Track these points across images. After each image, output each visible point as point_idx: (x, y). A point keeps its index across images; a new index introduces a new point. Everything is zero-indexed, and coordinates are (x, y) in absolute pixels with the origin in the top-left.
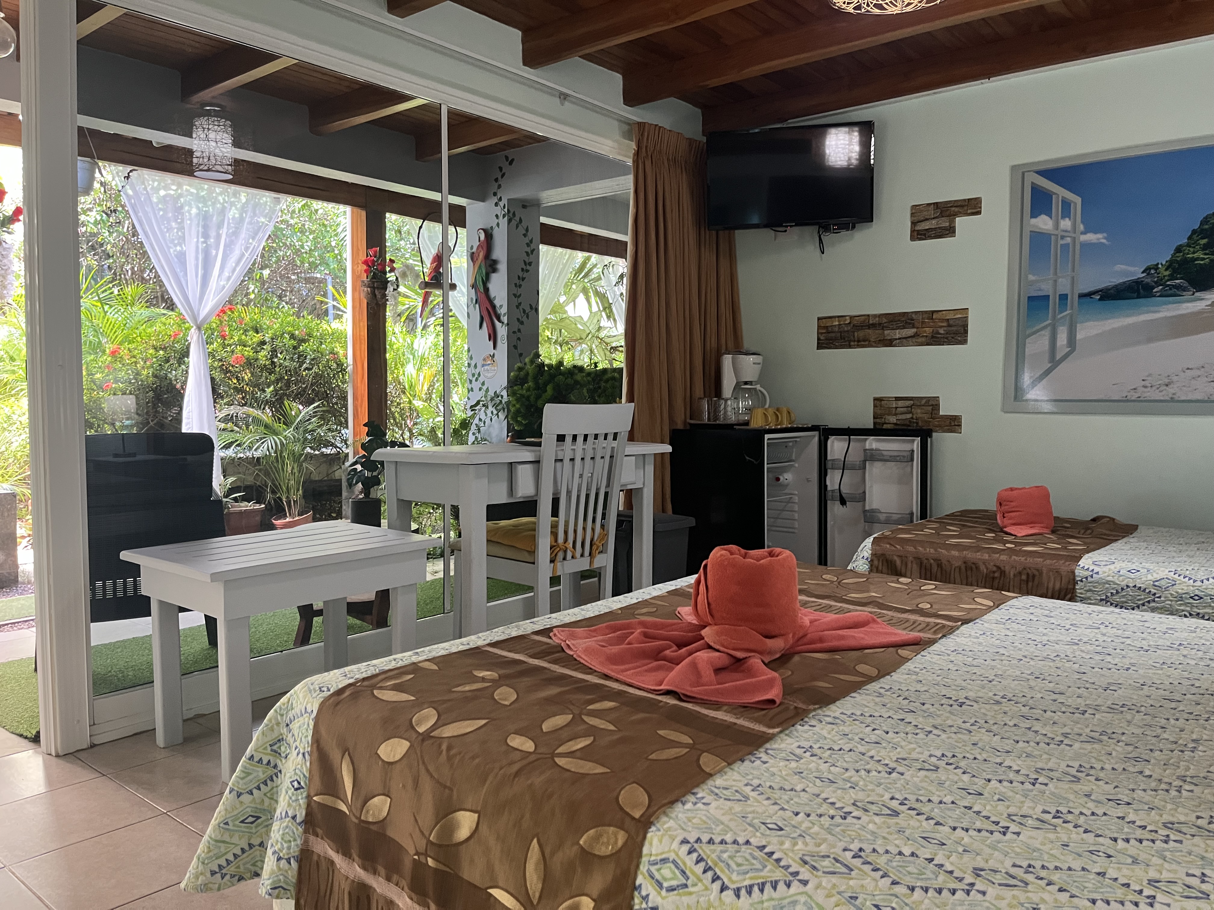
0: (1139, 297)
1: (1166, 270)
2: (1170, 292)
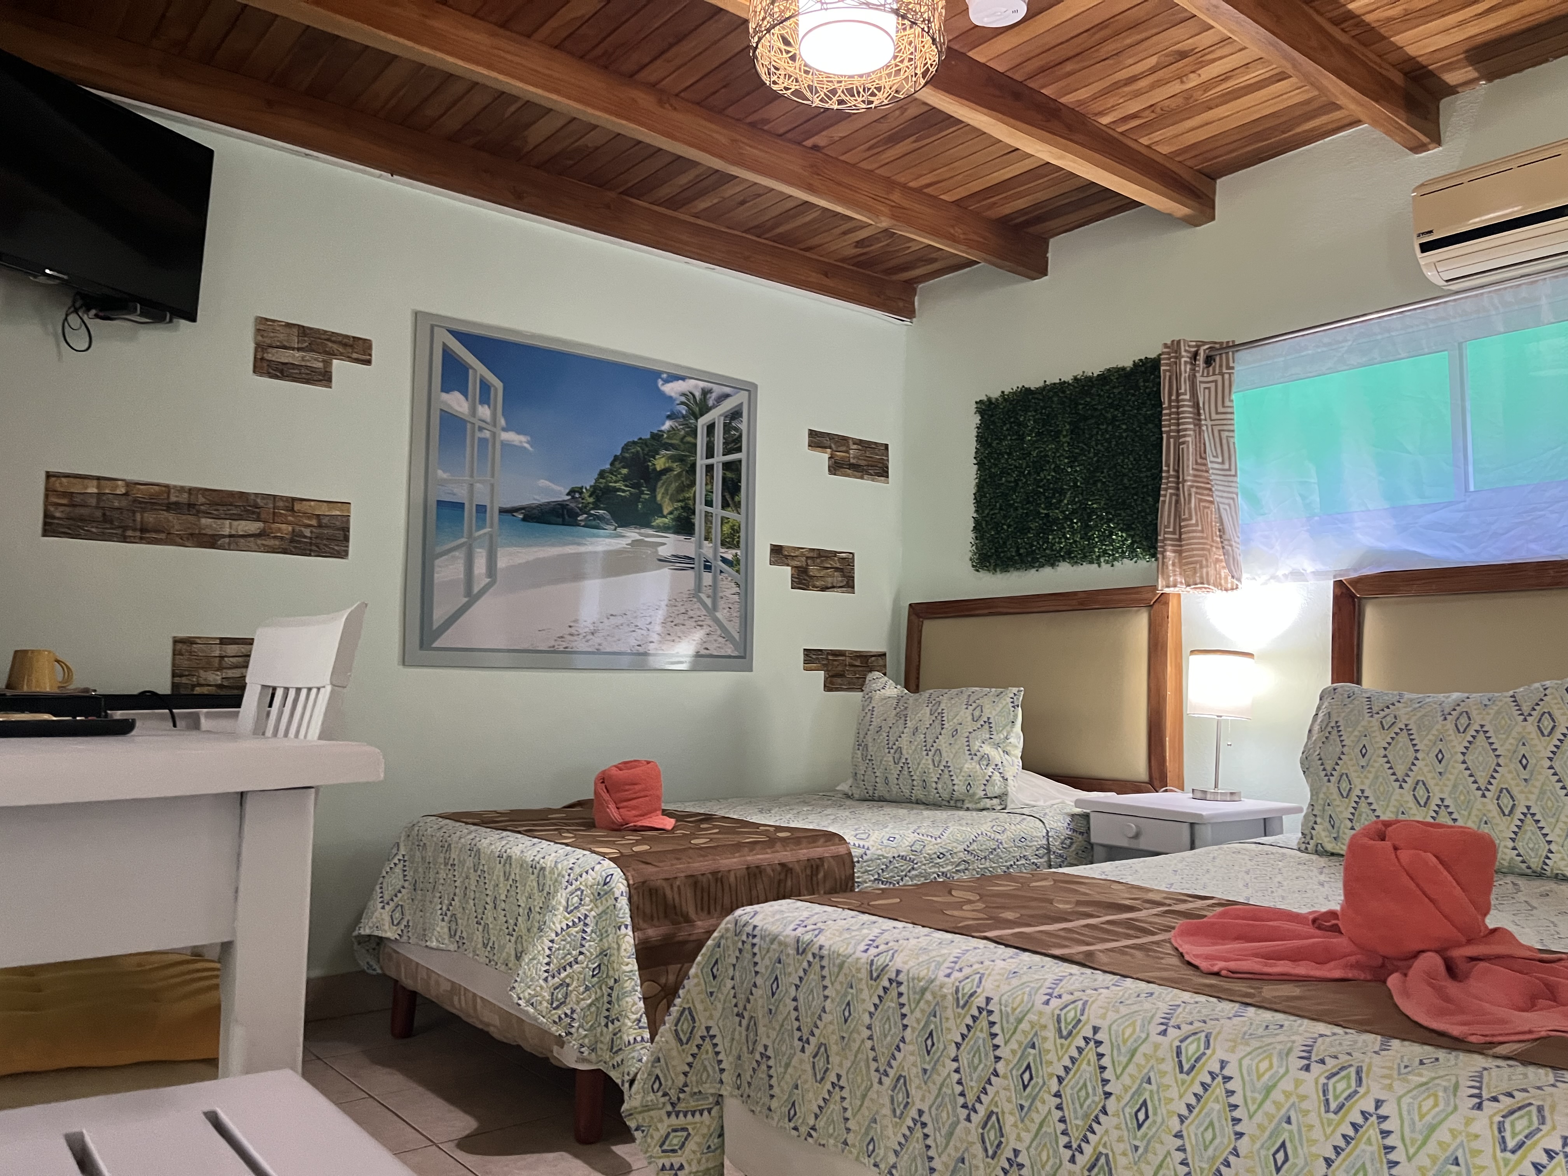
0: (564, 524)
1: (590, 496)
2: (594, 523)
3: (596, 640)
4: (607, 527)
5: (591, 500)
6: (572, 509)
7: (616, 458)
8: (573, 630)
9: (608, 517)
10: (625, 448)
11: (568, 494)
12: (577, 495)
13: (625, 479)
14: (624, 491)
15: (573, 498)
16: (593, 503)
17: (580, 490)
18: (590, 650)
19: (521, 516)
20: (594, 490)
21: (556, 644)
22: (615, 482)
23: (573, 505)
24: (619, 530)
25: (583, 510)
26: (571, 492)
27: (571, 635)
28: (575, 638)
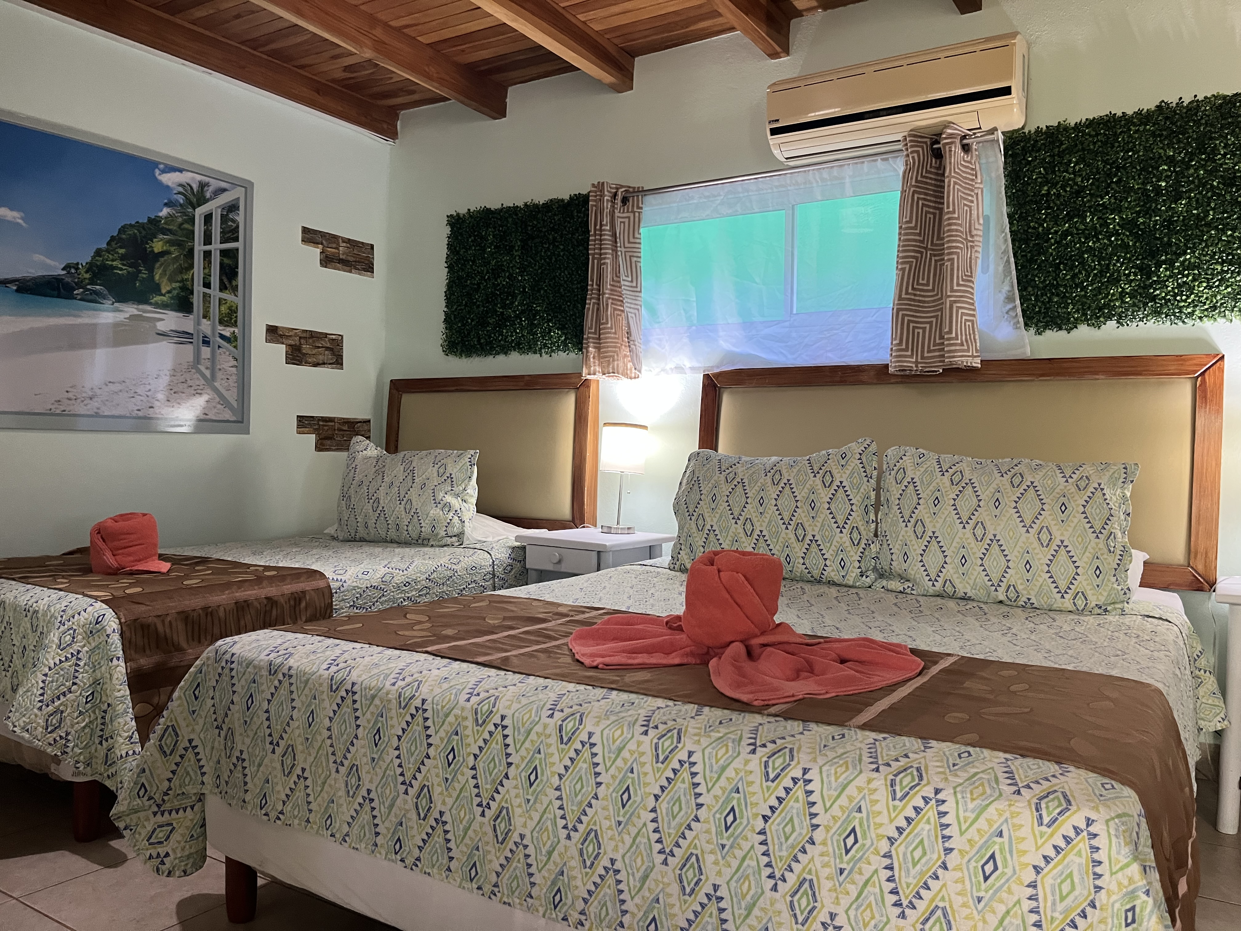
0: (59, 296)
1: (87, 272)
2: (90, 297)
3: (95, 404)
4: (104, 301)
5: (87, 276)
6: (68, 283)
7: (113, 238)
8: (70, 395)
9: (106, 292)
10: (122, 230)
11: (63, 269)
12: (73, 271)
13: (122, 258)
14: (121, 269)
15: (69, 273)
16: (89, 279)
17: (76, 266)
18: (88, 413)
19: (15, 288)
20: (90, 267)
21: (53, 407)
22: (113, 260)
23: (68, 280)
24: (116, 304)
25: (79, 285)
26: (67, 267)
27: (70, 399)
28: (73, 402)
